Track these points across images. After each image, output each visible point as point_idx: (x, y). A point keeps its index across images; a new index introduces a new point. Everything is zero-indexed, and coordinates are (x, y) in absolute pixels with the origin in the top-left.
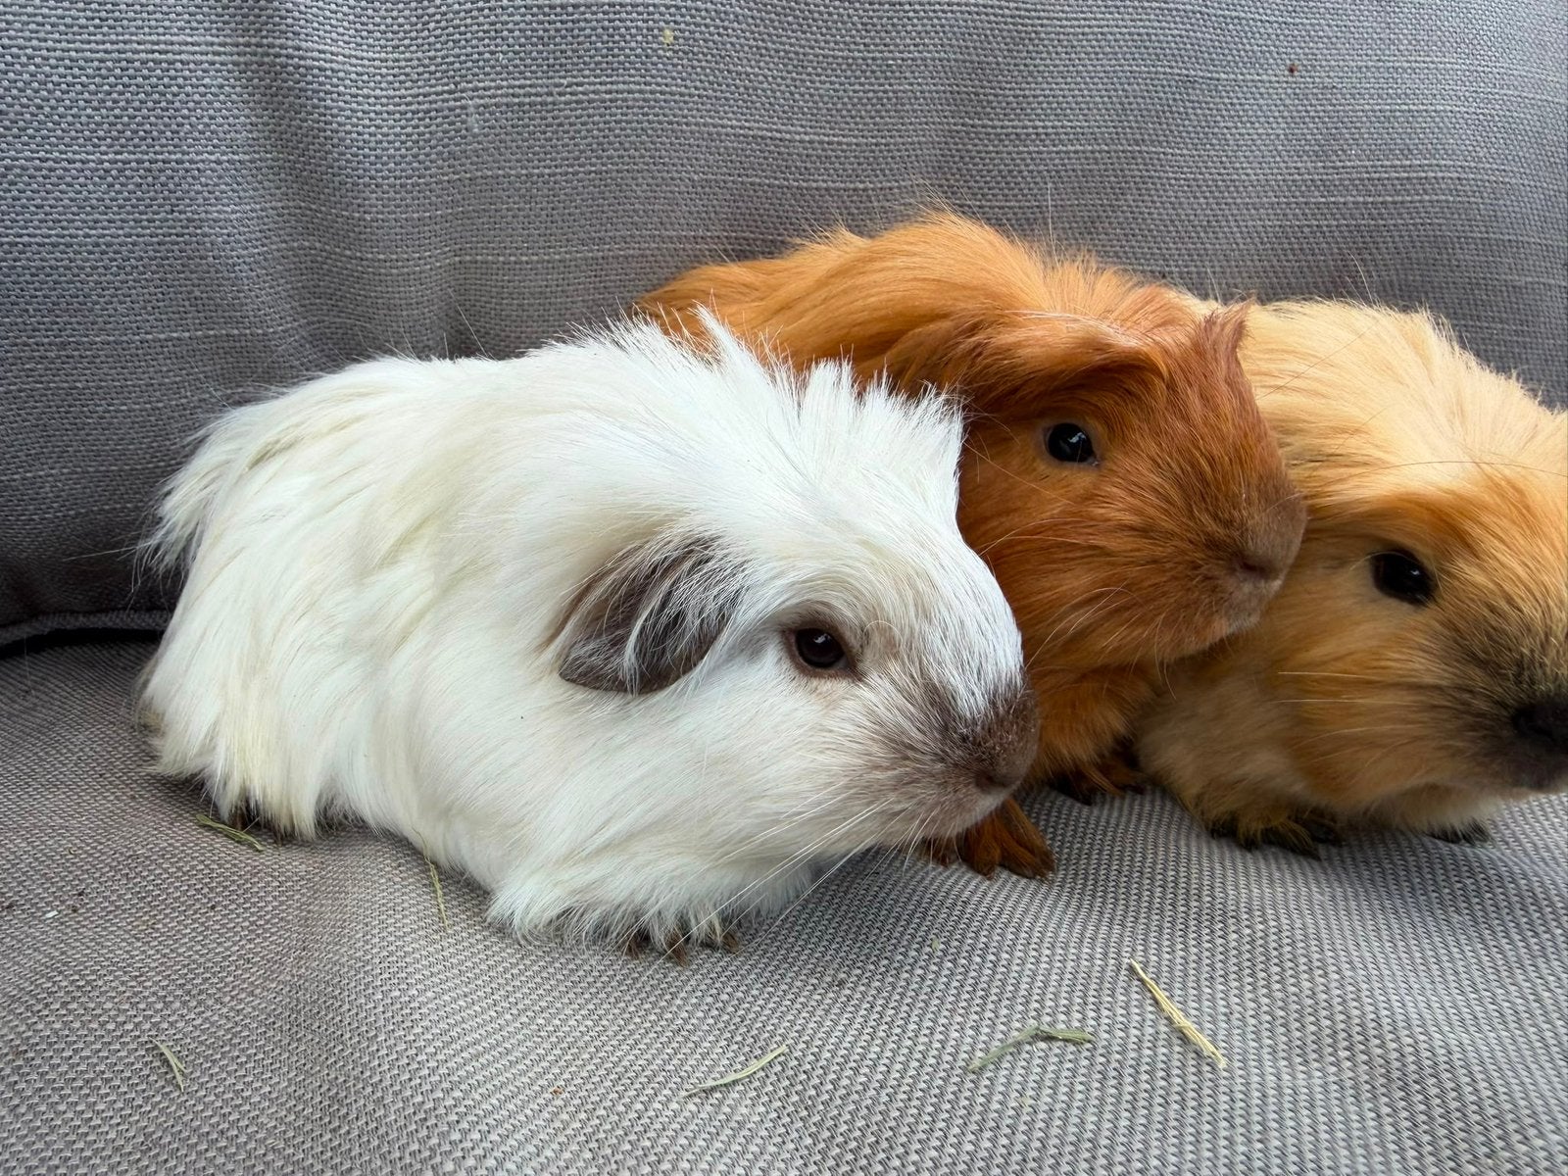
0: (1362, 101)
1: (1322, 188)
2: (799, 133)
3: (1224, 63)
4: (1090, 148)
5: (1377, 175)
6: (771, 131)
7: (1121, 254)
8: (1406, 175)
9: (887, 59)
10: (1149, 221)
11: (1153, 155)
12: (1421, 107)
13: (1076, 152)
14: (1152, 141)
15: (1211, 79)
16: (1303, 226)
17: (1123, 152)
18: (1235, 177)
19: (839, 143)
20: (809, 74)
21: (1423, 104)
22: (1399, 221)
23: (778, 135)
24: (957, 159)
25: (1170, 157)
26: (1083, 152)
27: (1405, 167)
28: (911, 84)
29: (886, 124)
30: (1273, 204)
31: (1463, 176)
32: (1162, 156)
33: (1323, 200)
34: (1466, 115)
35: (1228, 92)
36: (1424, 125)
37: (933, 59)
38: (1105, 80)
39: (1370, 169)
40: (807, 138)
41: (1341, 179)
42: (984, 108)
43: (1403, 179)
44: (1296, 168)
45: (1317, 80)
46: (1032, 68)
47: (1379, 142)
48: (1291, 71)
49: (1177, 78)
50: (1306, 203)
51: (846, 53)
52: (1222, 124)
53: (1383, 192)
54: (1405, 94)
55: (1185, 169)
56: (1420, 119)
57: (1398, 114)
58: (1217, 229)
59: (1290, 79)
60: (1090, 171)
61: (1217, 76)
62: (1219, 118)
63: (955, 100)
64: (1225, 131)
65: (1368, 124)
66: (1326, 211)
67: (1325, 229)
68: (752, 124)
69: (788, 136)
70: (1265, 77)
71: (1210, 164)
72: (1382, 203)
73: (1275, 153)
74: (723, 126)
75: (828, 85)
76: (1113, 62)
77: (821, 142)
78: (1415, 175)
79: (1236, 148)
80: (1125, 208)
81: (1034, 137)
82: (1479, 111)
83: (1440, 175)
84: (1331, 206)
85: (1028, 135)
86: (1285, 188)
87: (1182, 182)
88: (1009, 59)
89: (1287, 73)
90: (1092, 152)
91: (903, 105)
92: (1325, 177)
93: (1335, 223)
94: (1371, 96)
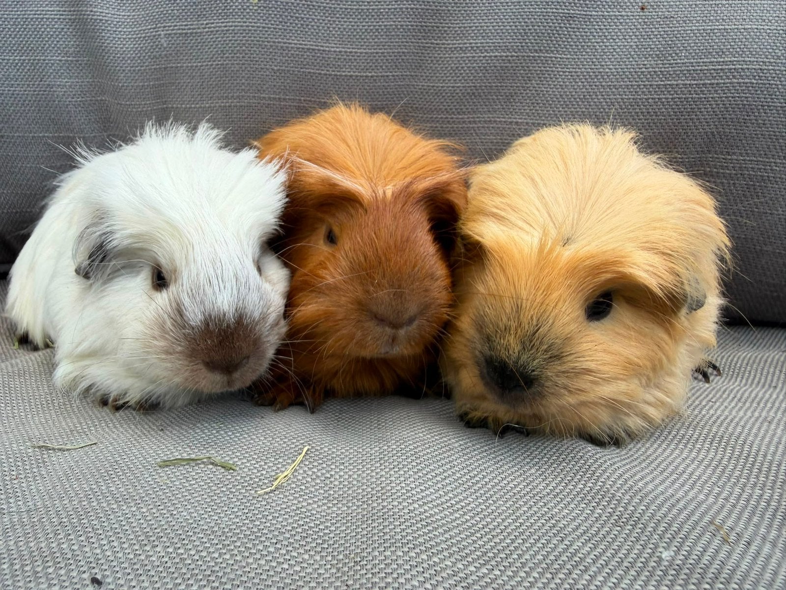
0: (691, 25)
1: (661, 76)
2: (333, 47)
3: (595, 6)
4: (505, 54)
5: (700, 68)
6: (317, 46)
7: (530, 114)
8: (720, 67)
9: (380, 9)
10: (547, 96)
11: (547, 59)
12: (733, 27)
13: (496, 56)
14: (547, 51)
15: (586, 15)
16: (649, 99)
17: (527, 56)
18: (601, 70)
19: (356, 53)
20: (338, 18)
21: (735, 25)
22: (715, 95)
23: (322, 48)
24: (429, 62)
25: (559, 59)
26: (501, 56)
27: (720, 62)
28: (394, 22)
29: (382, 42)
30: (628, 86)
31: (764, 67)
32: (554, 59)
33: (662, 83)
34: (768, 31)
35: (597, 22)
36: (735, 37)
37: (407, 8)
38: (513, 17)
39: (694, 64)
40: (338, 50)
41: (674, 71)
42: (442, 34)
43: (718, 70)
44: (643, 65)
45: (660, 13)
46: (468, 12)
47: (702, 48)
48: (643, 9)
49: (561, 15)
50: (650, 85)
51: (357, 7)
52: (593, 40)
53: (703, 78)
54: (723, 19)
55: (569, 66)
56: (732, 34)
57: (716, 31)
58: (590, 100)
59: (641, 14)
60: (506, 67)
61: (590, 13)
62: (591, 37)
63: (424, 30)
64: (595, 44)
65: (695, 38)
66: (664, 89)
67: (664, 100)
68: (306, 43)
69: (327, 49)
70: (623, 13)
71: (585, 63)
72: (703, 84)
73: (629, 56)
74: (289, 43)
75: (348, 23)
76: (518, 7)
77: (346, 52)
78: (727, 67)
79: (602, 54)
80: (531, 88)
81: (470, 49)
82: (779, 28)
83: (745, 66)
84: (668, 86)
85: (466, 48)
86: (636, 76)
87: (567, 74)
88: (455, 8)
89: (639, 10)
90: (507, 56)
91: (390, 32)
92: (663, 69)
93: (671, 97)
94: (698, 21)
